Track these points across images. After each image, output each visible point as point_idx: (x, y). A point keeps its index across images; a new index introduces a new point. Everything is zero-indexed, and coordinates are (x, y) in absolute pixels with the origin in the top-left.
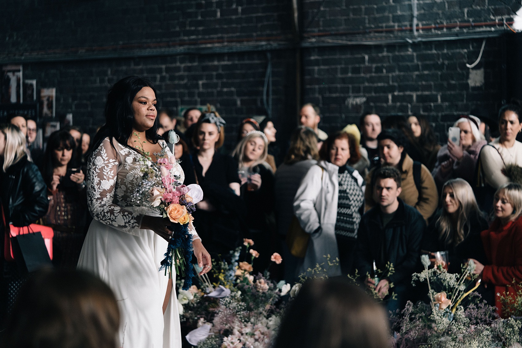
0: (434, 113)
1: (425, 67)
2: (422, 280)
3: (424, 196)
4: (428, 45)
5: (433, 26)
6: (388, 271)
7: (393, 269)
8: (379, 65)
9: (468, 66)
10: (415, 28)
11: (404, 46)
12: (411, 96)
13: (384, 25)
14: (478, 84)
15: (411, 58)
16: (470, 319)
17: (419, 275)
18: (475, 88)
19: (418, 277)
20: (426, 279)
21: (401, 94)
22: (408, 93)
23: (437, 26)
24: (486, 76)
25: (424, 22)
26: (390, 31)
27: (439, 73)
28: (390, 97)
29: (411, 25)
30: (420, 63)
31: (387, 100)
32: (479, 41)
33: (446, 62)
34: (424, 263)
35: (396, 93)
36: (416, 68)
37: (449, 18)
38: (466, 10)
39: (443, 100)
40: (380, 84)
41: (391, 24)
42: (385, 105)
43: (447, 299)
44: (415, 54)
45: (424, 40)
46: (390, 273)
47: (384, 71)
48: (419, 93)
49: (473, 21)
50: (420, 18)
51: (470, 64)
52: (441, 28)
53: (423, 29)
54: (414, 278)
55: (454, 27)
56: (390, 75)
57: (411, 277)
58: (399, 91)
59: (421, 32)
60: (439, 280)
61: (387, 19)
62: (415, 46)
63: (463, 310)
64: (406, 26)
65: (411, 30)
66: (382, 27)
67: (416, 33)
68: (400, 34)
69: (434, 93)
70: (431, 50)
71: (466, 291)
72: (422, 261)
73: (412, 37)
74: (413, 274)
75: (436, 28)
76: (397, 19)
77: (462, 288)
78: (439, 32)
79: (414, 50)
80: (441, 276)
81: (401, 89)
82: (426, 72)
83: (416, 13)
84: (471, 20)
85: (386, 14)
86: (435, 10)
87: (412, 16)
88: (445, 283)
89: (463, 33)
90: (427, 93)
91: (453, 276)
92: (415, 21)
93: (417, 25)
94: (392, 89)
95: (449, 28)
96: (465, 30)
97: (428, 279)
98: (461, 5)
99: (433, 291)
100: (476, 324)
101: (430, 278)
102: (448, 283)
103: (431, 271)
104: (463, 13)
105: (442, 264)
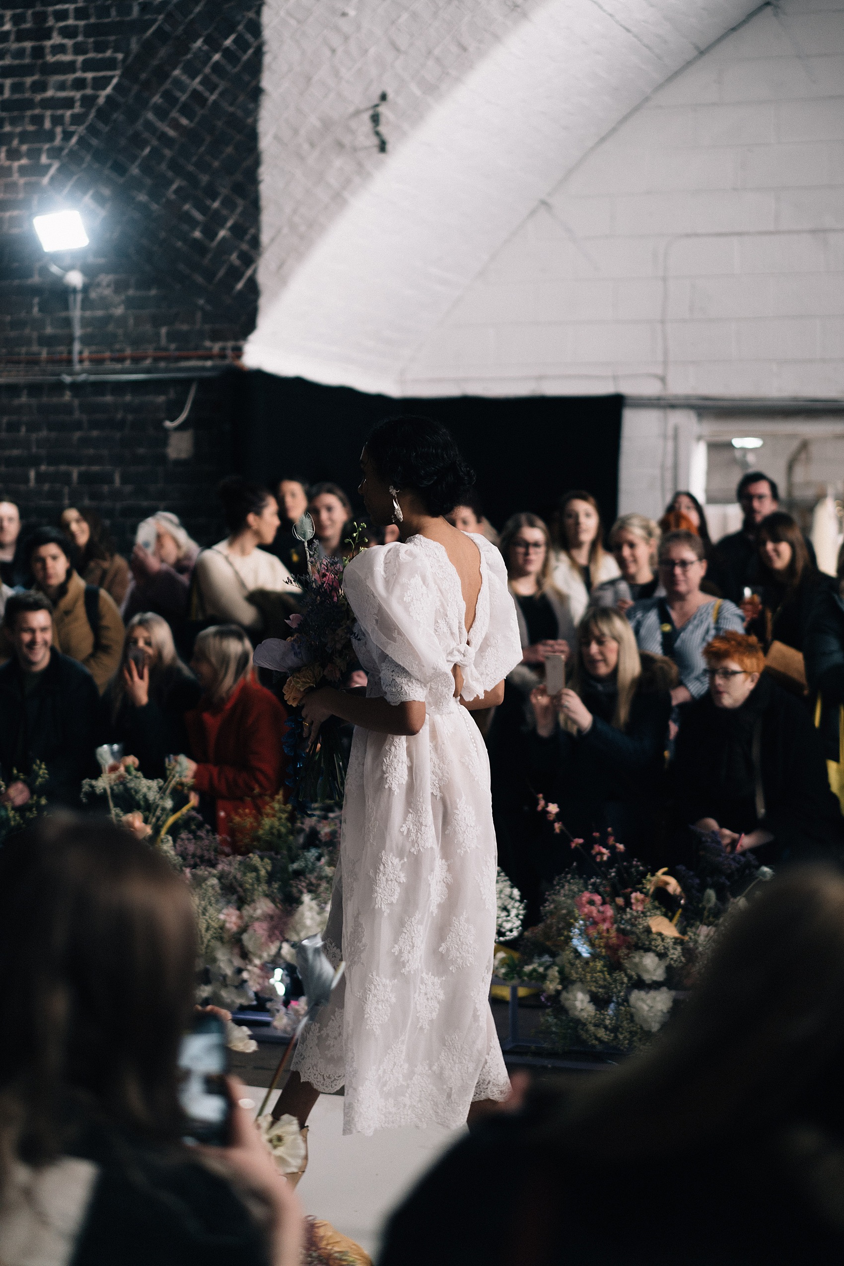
0: (107, 504)
1: (94, 425)
2: (99, 791)
3: (103, 642)
4: (100, 387)
5: (107, 354)
6: (37, 776)
7: (46, 771)
8: (14, 418)
9: (168, 424)
10: (76, 357)
11: (60, 387)
12: (68, 475)
13: (24, 350)
14: (184, 455)
15: (67, 409)
16: (184, 859)
17: (94, 782)
18: (178, 463)
19: (92, 787)
20: (105, 790)
21: (52, 469)
22: (63, 468)
23: (117, 355)
24: (197, 443)
25: (94, 348)
26: (33, 361)
27: (118, 435)
28: (32, 474)
29: (70, 352)
30: (85, 418)
31: (26, 480)
32: (186, 383)
33: (130, 417)
34: (101, 761)
35: (43, 468)
36: (78, 426)
37: (136, 342)
38: (164, 330)
39: (125, 480)
40: (16, 452)
41: (35, 348)
42: (22, 487)
43: (143, 824)
44: (76, 402)
45: (93, 378)
46: (40, 780)
47: (23, 429)
48: (83, 468)
49: (177, 349)
50: (86, 340)
51: (172, 420)
52: (121, 360)
53: (92, 360)
54: (86, 788)
55: (144, 358)
56: (34, 436)
57: (80, 787)
58: (49, 464)
59: (87, 365)
60: (127, 790)
61: (28, 342)
62: (76, 387)
63: (171, 842)
64: (61, 353)
65: (69, 362)
66: (19, 354)
67: (77, 367)
68: (50, 368)
69: (108, 468)
70: (103, 394)
71: (174, 810)
72: (99, 757)
73: (71, 373)
74: (84, 782)
75: (113, 360)
76: (47, 341)
77: (169, 804)
78: (119, 366)
79: (75, 395)
80: (131, 785)
81: (52, 460)
82: (95, 433)
83: (78, 332)
84: (173, 346)
85: (27, 331)
86: (111, 328)
87: (70, 340)
88: (139, 797)
89: (157, 370)
90: (95, 468)
91: (154, 784)
92: (77, 347)
93: (81, 353)
94: (35, 461)
95: (136, 360)
96: (162, 365)
97: (109, 791)
98: (157, 321)
99: (118, 810)
100: (194, 866)
101: (112, 789)
102: (145, 796)
103: (113, 776)
104: (158, 335)
105: (134, 763)
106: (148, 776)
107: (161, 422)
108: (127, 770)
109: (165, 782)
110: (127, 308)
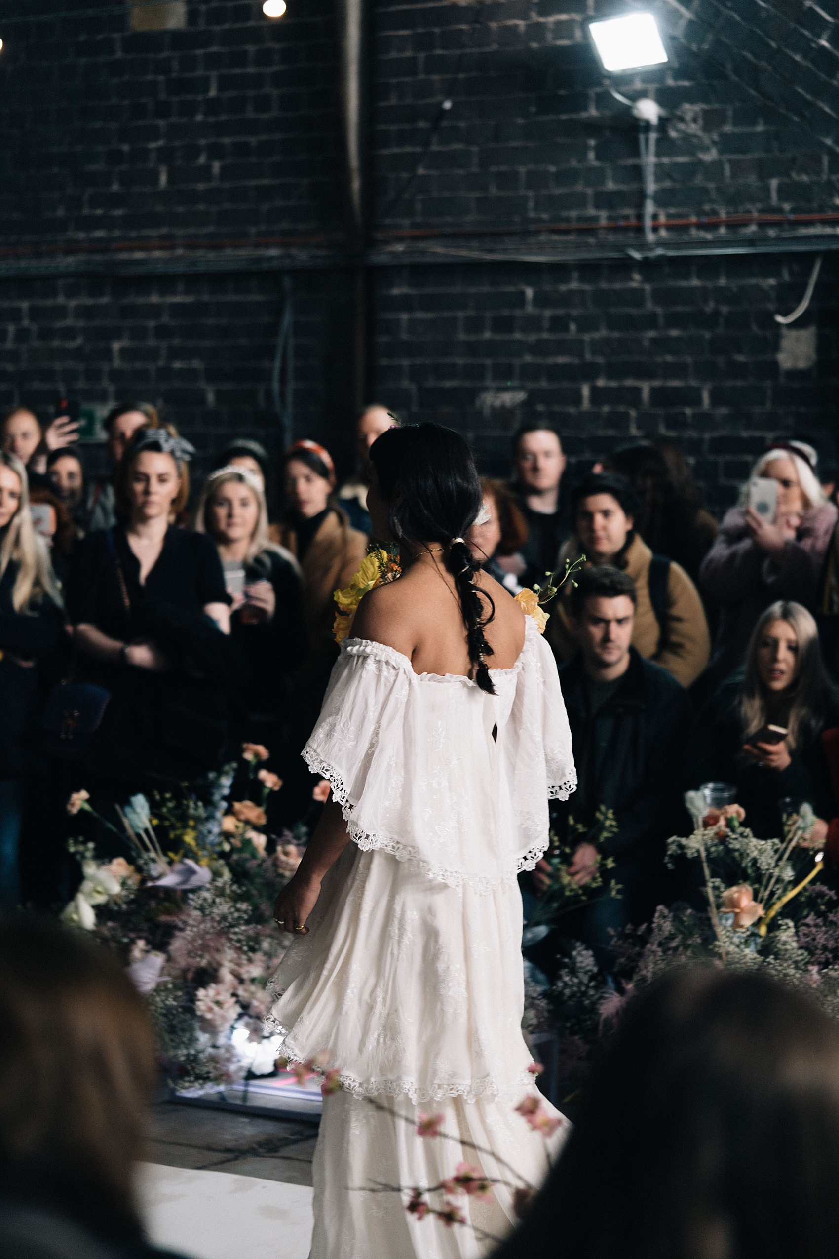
0: (692, 434)
1: (674, 320)
2: (690, 853)
3: (674, 638)
4: (681, 266)
5: (694, 219)
6: (602, 828)
7: (614, 823)
8: (561, 312)
9: (780, 319)
10: (648, 223)
11: (625, 266)
12: (637, 391)
13: (574, 214)
14: (802, 364)
15: (637, 297)
16: (811, 953)
17: (684, 841)
18: (794, 374)
19: (681, 847)
20: (698, 851)
21: (613, 384)
22: (630, 382)
23: (704, 220)
24: (822, 345)
25: (672, 211)
26: (588, 229)
27: (707, 335)
28: (586, 391)
29: (640, 217)
30: (659, 310)
31: (577, 399)
32: (807, 259)
33: (725, 309)
34: (693, 811)
35: (601, 383)
36: (651, 321)
37: (733, 200)
38: (774, 183)
39: (717, 399)
40: (561, 360)
41: (591, 212)
42: (572, 410)
43: (753, 903)
44: (648, 287)
45: (671, 253)
46: (605, 834)
47: (573, 327)
48: (657, 383)
49: (793, 211)
50: (662, 199)
51: (785, 314)
52: (712, 227)
53: (669, 228)
54: (672, 849)
55: (745, 224)
56: (587, 337)
57: (665, 847)
58: (610, 377)
59: (663, 233)
60: (729, 851)
61: (580, 201)
62: (648, 267)
63: (793, 930)
64: (626, 217)
65: (640, 230)
66: (567, 220)
67: (651, 237)
68: (611, 238)
69: (693, 383)
70: (687, 277)
71: (795, 882)
72: (688, 805)
73: (643, 246)
74: (670, 840)
75: (700, 226)
76: (605, 200)
77: (789, 874)
78: (709, 236)
79: (646, 279)
80: (735, 845)
81: (613, 372)
82: (674, 333)
83: (651, 187)
84: (787, 207)
85: (579, 187)
86: (699, 180)
87: (642, 196)
88: (746, 863)
89: (765, 240)
90: (675, 383)
91: (768, 845)
92: (650, 208)
93: (655, 217)
94: (589, 372)
95: (732, 226)
96: (772, 233)
97: (703, 854)
98: (764, 170)
99: (717, 882)
100: (825, 964)
101: (707, 850)
102: (755, 861)
103: (711, 832)
104: (767, 189)
105: (738, 814)
106: (761, 835)
107: (771, 316)
108: (729, 823)
109: (782, 841)
110: (721, 152)
